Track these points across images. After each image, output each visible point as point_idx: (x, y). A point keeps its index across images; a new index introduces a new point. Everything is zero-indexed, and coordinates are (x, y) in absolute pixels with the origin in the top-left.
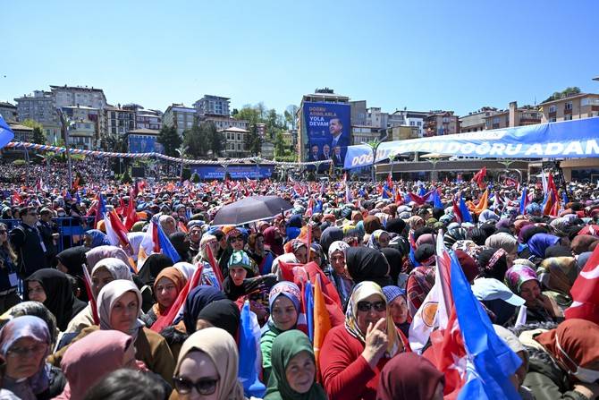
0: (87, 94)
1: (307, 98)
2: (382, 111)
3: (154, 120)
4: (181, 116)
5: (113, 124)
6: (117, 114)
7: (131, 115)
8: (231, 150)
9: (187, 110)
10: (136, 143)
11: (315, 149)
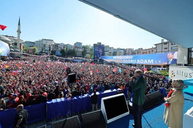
1: (94, 45)
2: (114, 48)
3: (62, 47)
4: (69, 47)
5: (53, 48)
6: (54, 46)
7: (57, 46)
8: (79, 55)
9: (70, 45)
10: (57, 53)
11: (96, 56)
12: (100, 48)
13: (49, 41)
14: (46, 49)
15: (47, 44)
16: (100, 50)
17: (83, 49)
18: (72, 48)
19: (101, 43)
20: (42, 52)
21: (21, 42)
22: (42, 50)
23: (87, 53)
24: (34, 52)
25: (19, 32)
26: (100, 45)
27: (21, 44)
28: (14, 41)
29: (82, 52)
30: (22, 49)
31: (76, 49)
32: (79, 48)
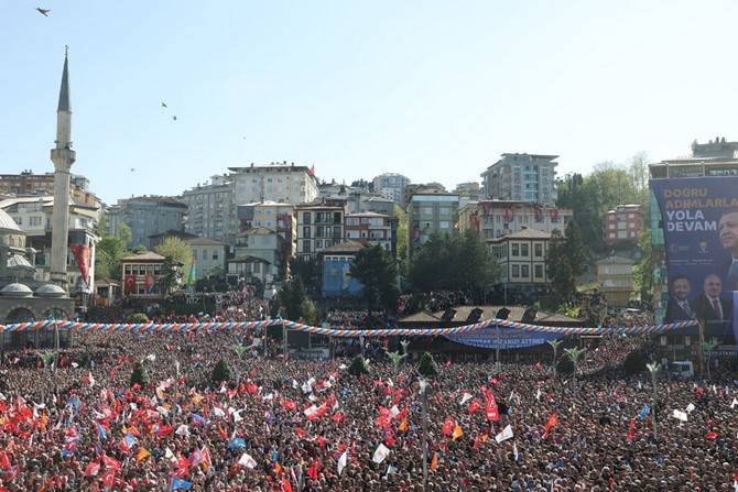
0: (283, 177)
3: (377, 223)
4: (429, 211)
5: (306, 235)
6: (313, 216)
7: (338, 216)
8: (520, 279)
9: (440, 198)
10: (333, 271)
11: (682, 285)
12: (719, 202)
13: (281, 184)
14: (251, 246)
15: (265, 203)
16: (724, 219)
17: (563, 213)
18: (455, 219)
19: (733, 146)
21: (83, 221)
22: (229, 256)
23: (606, 249)
24: (170, 280)
25: (63, 153)
26: (723, 168)
27: (76, 239)
28: (44, 222)
29: (554, 252)
30: (91, 272)
31: (498, 226)
32: (520, 213)
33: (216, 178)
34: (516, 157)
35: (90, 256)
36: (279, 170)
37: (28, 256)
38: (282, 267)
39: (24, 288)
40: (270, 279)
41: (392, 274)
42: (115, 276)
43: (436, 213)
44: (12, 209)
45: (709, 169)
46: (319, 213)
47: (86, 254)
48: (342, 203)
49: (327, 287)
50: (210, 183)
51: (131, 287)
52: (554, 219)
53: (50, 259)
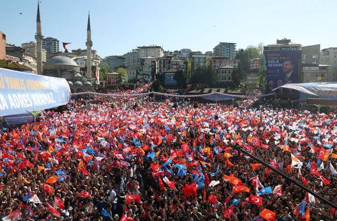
0: (153, 50)
1: (266, 48)
3: (181, 63)
4: (197, 60)
5: (160, 67)
6: (162, 61)
7: (170, 61)
8: (224, 80)
9: (201, 56)
10: (168, 78)
11: (271, 82)
12: (284, 58)
13: (152, 52)
14: (144, 70)
15: (148, 57)
16: (285, 63)
17: (237, 61)
18: (205, 62)
19: (289, 41)
20: (135, 81)
21: (95, 63)
22: (138, 73)
23: (249, 72)
24: (120, 80)
25: (89, 43)
26: (285, 47)
27: (94, 68)
28: (85, 63)
29: (234, 73)
30: (98, 78)
31: (218, 64)
32: (224, 60)
33: (133, 50)
34: (224, 43)
35: (98, 73)
36: (152, 47)
37: (81, 73)
38: (153, 77)
39: (80, 83)
40: (149, 80)
41: (186, 79)
42: (105, 79)
43: (199, 60)
44: (76, 60)
45: (281, 48)
46: (164, 60)
47: (97, 73)
48: (171, 57)
49: (166, 82)
50: (132, 51)
51: (109, 83)
52: (235, 63)
53: (87, 74)
